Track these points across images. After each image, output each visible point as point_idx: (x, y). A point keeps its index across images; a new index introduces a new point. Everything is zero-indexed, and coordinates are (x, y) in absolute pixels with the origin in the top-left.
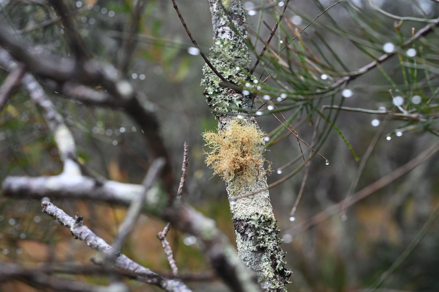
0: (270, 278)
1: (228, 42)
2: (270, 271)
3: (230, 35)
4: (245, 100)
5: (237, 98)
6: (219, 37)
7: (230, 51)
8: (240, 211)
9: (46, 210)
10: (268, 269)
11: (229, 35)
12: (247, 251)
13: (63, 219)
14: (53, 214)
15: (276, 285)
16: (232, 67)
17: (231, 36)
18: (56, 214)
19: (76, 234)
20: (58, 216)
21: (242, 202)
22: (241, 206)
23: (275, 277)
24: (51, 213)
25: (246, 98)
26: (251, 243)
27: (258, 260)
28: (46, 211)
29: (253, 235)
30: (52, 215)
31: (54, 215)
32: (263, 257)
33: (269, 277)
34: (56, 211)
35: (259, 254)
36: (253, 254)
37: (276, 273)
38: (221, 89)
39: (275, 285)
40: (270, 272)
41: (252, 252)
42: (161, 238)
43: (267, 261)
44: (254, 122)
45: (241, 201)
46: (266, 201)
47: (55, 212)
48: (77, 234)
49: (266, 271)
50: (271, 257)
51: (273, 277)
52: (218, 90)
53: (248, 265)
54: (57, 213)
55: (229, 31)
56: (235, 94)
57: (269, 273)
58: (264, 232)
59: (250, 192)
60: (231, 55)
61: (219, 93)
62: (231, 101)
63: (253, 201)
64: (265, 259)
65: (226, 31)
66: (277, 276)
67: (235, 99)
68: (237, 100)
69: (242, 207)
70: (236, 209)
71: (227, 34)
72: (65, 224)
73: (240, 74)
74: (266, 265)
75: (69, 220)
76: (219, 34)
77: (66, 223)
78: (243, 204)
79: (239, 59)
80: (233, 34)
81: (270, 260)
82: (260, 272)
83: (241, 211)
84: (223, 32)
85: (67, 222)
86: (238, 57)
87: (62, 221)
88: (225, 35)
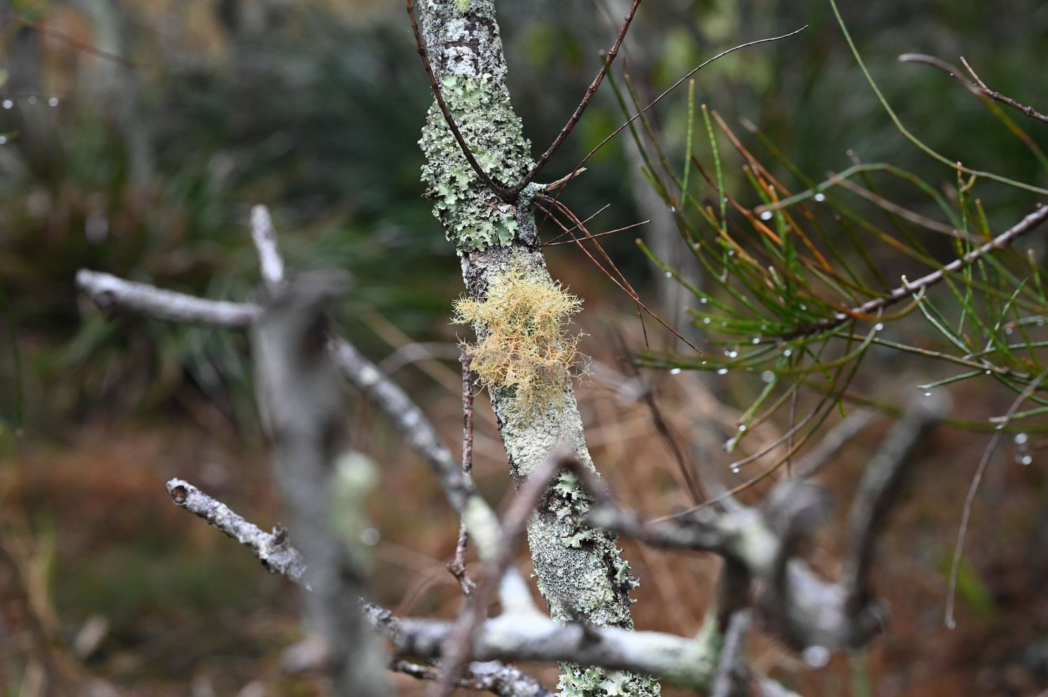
0: (607, 602)
1: (475, 86)
2: (606, 587)
3: (473, 66)
4: (521, 217)
5: (509, 215)
6: (449, 69)
7: (484, 107)
8: (533, 461)
9: (185, 503)
10: (602, 583)
11: (471, 65)
12: (556, 547)
13: (237, 529)
14: (207, 513)
15: (620, 615)
16: (490, 144)
17: (475, 67)
18: (215, 516)
19: (276, 566)
20: (220, 520)
21: (539, 442)
22: (537, 451)
23: (616, 599)
24: (199, 510)
25: (522, 212)
26: (564, 530)
27: (582, 566)
28: (185, 505)
29: (567, 513)
30: (202, 515)
31: (210, 516)
32: (591, 559)
33: (606, 600)
34: (214, 509)
35: (583, 554)
36: (569, 553)
37: (615, 589)
38: (471, 194)
39: (616, 615)
40: (606, 589)
41: (567, 548)
42: (458, 573)
43: (599, 567)
44: (541, 264)
45: (534, 440)
46: (580, 437)
47: (210, 510)
48: (280, 566)
49: (600, 588)
50: (604, 557)
51: (612, 599)
52: (466, 195)
53: (562, 576)
54: (217, 512)
55: (471, 57)
56: (501, 205)
57: (605, 591)
58: (587, 506)
59: (552, 422)
60: (485, 117)
61: (469, 201)
62: (497, 224)
63: (560, 440)
64: (596, 564)
65: (464, 57)
66: (619, 595)
67: (504, 217)
68: (509, 219)
69: (537, 454)
70: (525, 456)
71: (467, 64)
72: (241, 540)
73: (510, 162)
74: (599, 576)
75: (252, 533)
76: (449, 62)
77: (245, 538)
78: (540, 448)
79: (503, 126)
80: (480, 64)
81: (604, 564)
82: (589, 591)
83: (537, 461)
84: (458, 59)
85: (247, 537)
86: (502, 123)
87: (233, 532)
88: (465, 67)
